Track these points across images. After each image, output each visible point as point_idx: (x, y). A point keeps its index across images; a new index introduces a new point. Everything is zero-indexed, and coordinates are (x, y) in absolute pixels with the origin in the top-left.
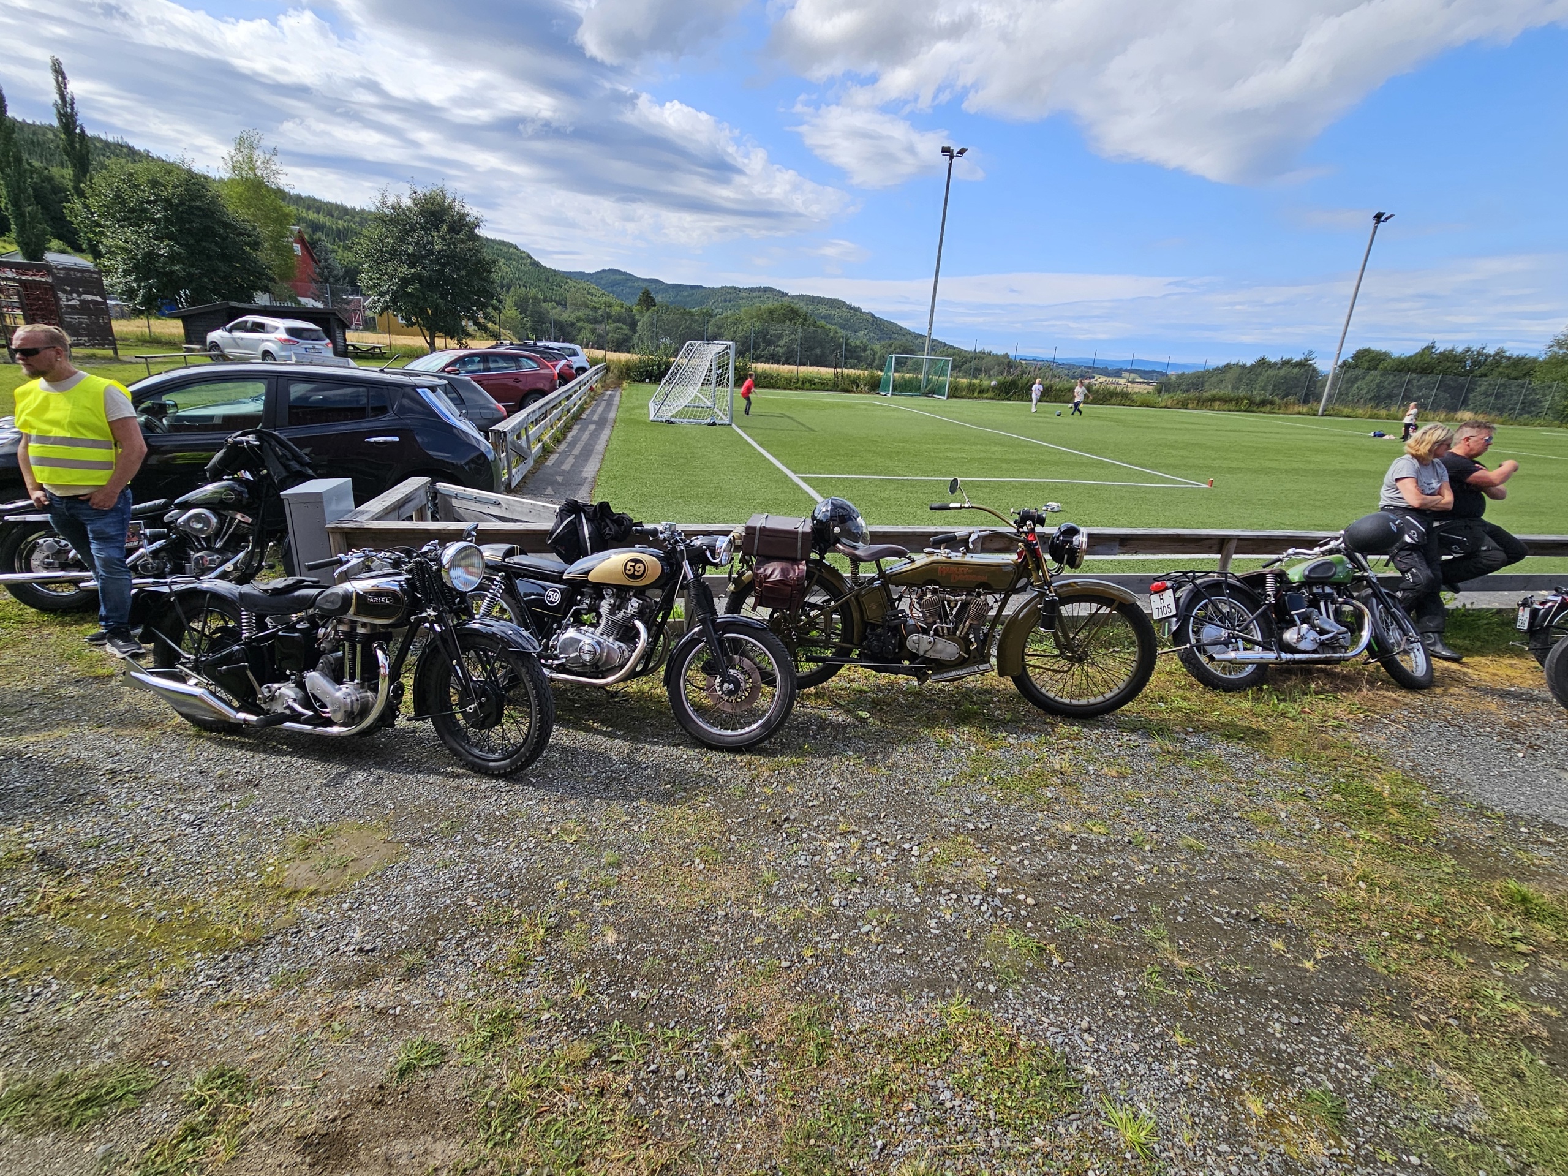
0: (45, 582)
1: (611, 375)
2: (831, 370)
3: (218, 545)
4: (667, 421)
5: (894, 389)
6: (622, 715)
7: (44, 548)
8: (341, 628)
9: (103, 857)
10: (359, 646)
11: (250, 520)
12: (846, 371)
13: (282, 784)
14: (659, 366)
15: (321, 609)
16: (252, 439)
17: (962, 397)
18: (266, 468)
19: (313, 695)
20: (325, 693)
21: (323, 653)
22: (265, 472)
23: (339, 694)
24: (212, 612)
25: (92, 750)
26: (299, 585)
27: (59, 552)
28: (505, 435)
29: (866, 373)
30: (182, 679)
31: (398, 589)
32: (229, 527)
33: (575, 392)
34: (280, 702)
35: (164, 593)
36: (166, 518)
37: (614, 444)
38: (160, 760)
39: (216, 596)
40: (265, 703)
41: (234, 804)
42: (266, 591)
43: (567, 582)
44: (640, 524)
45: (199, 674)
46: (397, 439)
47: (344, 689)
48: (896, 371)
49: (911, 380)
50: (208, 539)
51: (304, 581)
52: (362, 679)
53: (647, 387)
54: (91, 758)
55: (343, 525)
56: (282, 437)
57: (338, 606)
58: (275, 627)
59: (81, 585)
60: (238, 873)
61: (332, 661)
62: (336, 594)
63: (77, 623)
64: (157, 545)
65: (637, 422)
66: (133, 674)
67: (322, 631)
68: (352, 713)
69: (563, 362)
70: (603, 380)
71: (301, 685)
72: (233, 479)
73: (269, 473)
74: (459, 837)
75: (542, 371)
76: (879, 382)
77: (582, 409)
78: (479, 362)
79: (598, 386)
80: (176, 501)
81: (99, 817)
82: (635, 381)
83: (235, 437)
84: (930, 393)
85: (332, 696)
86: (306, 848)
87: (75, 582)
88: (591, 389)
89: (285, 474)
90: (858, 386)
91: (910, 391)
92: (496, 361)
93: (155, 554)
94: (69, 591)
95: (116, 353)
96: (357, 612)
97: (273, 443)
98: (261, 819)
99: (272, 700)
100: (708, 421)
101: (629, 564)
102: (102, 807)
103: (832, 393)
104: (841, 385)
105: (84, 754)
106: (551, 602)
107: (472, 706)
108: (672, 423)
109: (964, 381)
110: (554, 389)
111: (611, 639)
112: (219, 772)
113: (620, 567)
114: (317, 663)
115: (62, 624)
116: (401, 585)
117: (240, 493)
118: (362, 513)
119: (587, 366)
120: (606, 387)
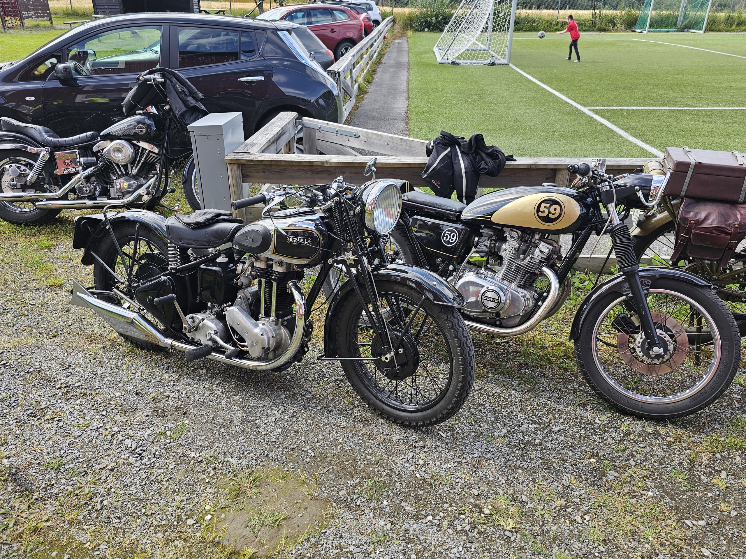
0: (13, 200)
1: (396, 26)
2: (590, 12)
3: (134, 172)
4: (453, 63)
5: (651, 26)
6: (508, 361)
7: (10, 172)
8: (258, 265)
9: (63, 481)
10: (275, 284)
11: (156, 150)
12: (604, 12)
13: (207, 414)
14: (437, 16)
15: (240, 245)
16: (157, 77)
17: (719, 31)
18: (168, 103)
19: (232, 328)
20: (244, 328)
21: (241, 288)
22: (167, 107)
23: (257, 331)
24: (140, 240)
25: (51, 360)
26: (216, 219)
27: (20, 176)
28: (339, 76)
29: (623, 12)
30: (118, 303)
31: (312, 228)
32: (141, 156)
33: (375, 41)
34: (202, 332)
35: (99, 221)
36: (95, 149)
37: (414, 84)
38: (103, 376)
39: (145, 227)
40: (190, 332)
41: (168, 433)
42: (189, 224)
43: (465, 223)
44: (511, 158)
45: (132, 298)
46: (262, 78)
47: (261, 325)
48: (654, 9)
49: (668, 17)
50: (125, 167)
51: (220, 215)
52: (277, 316)
53: (427, 36)
54: (49, 369)
55: (239, 157)
56: (180, 75)
57: (258, 244)
58: (196, 259)
59: (37, 203)
60: (179, 518)
61: (249, 296)
62: (256, 232)
63: (34, 235)
64: (89, 171)
65: (428, 65)
66: (79, 294)
67: (240, 267)
68: (268, 349)
69: (364, 15)
70: (392, 30)
71: (221, 317)
72: (143, 114)
73: (171, 108)
74: (385, 503)
75: (351, 22)
76: (636, 21)
77: (381, 55)
78: (303, 16)
79: (389, 36)
80: (102, 134)
81: (58, 436)
82: (415, 31)
83: (144, 76)
84: (686, 28)
85: (248, 331)
86: (237, 495)
87: (32, 201)
88: (385, 37)
89: (185, 109)
90: (614, 25)
91: (666, 27)
92: (315, 15)
93: (88, 178)
94: (28, 208)
95: (52, 23)
96: (277, 251)
97: (174, 80)
98: (193, 454)
99: (196, 330)
100: (488, 61)
101: (543, 205)
102: (60, 424)
103: (590, 33)
104: (598, 24)
105: (45, 363)
106: (448, 242)
107: (388, 356)
108: (457, 64)
109: (722, 15)
110: (361, 38)
111: (513, 286)
112: (153, 395)
113: (532, 208)
114: (235, 298)
115: (25, 235)
116: (316, 225)
117: (149, 127)
118: (252, 145)
119: (379, 18)
120: (395, 37)
